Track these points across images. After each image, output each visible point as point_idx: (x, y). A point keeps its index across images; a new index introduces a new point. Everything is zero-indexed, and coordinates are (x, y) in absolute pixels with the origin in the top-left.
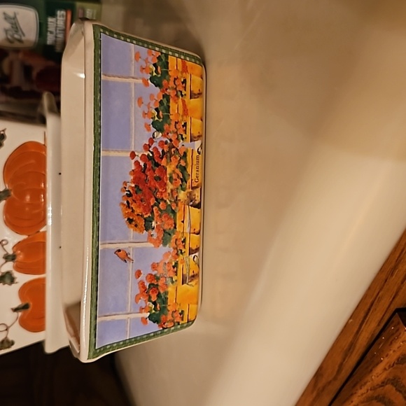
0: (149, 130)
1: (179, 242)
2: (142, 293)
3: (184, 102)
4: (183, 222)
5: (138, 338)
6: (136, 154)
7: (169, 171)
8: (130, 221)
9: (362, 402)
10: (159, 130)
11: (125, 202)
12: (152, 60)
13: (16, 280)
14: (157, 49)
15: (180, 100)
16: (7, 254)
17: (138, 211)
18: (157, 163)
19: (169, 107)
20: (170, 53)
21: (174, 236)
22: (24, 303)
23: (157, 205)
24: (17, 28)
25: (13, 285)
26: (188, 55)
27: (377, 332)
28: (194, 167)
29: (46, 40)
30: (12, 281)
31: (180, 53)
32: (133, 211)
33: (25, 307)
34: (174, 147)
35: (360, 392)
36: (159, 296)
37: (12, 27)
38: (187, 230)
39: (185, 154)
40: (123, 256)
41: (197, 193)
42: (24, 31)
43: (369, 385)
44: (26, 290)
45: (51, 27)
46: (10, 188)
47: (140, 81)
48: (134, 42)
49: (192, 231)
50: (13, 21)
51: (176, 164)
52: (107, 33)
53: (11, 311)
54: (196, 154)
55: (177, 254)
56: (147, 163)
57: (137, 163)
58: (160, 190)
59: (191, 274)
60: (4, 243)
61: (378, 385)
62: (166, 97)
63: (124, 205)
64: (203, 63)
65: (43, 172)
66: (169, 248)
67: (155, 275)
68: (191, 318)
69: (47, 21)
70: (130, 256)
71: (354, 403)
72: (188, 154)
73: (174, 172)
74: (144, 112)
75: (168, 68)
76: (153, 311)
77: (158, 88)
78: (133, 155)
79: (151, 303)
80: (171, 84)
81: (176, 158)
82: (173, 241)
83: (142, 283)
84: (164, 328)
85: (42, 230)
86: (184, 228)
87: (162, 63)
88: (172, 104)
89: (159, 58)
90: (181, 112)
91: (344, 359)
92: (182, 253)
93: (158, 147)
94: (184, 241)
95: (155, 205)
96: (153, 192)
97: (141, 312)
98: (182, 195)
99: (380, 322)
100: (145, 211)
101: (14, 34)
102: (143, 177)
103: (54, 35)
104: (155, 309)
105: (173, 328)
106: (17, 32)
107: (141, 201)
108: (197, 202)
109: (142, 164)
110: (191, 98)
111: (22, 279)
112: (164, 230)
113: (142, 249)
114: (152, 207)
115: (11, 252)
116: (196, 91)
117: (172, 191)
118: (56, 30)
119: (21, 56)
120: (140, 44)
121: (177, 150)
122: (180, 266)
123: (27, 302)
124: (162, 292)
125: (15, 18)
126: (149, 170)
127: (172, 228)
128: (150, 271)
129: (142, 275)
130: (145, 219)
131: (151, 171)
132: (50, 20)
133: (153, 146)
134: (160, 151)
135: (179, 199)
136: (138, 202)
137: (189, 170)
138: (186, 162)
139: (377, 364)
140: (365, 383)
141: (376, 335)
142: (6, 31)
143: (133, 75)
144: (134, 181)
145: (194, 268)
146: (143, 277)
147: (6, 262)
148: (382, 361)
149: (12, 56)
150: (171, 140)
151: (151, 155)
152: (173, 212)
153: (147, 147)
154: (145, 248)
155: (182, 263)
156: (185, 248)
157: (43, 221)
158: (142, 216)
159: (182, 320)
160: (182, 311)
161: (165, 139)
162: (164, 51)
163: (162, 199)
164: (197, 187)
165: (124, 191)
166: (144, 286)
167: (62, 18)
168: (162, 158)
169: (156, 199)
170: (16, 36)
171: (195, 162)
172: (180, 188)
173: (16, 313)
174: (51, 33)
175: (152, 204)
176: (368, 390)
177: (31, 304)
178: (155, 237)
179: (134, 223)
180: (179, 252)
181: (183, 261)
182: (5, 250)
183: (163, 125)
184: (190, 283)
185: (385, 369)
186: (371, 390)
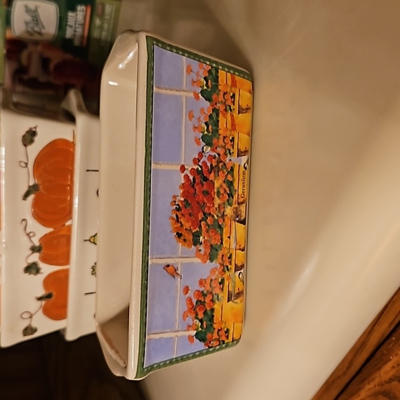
0: (198, 144)
1: (226, 259)
2: (190, 310)
3: (232, 116)
4: (229, 237)
5: (185, 357)
6: (186, 167)
7: (217, 185)
8: (179, 235)
9: (369, 396)
10: (208, 144)
11: (175, 216)
12: (203, 74)
13: (42, 271)
14: (208, 63)
15: (229, 114)
16: (34, 245)
17: (187, 225)
18: (206, 177)
19: (218, 121)
20: (220, 67)
21: (220, 253)
22: (48, 293)
23: (205, 219)
24: (37, 21)
25: (38, 275)
26: (238, 71)
27: (388, 333)
28: (241, 182)
29: (65, 34)
30: (38, 271)
31: (230, 68)
32: (182, 225)
33: (48, 296)
34: (221, 162)
35: (368, 387)
36: (205, 313)
37: (33, 20)
38: (233, 246)
39: (232, 169)
40: (171, 271)
41: (243, 208)
42: (45, 24)
43: (377, 381)
44: (50, 281)
45: (71, 21)
46: (39, 183)
47: (192, 95)
48: (186, 55)
49: (238, 247)
50: (34, 14)
51: (224, 179)
52: (160, 45)
53: (36, 300)
54: (242, 169)
55: (224, 271)
56: (196, 177)
57: (186, 177)
58: (208, 204)
59: (237, 291)
60: (31, 235)
61: (385, 381)
62: (216, 111)
63: (173, 218)
64: (251, 78)
65: (71, 168)
66: (216, 264)
67: (203, 292)
68: (236, 337)
69: (67, 15)
70: (179, 272)
71: (361, 397)
72: (235, 169)
73: (221, 186)
74: (194, 126)
75: (218, 82)
76: (200, 329)
77: (208, 102)
78: (183, 169)
79: (198, 321)
80: (221, 98)
81: (224, 173)
82: (220, 257)
83: (190, 300)
84: (210, 347)
85: (68, 223)
86: (230, 244)
87: (212, 77)
88: (221, 118)
89: (210, 72)
90: (229, 126)
91: (355, 357)
92: (228, 270)
93: (207, 161)
94: (230, 257)
95: (203, 220)
96: (201, 206)
97: (188, 330)
98: (229, 211)
99: (391, 324)
100: (192, 225)
101: (33, 27)
102: (192, 191)
103: (73, 29)
104: (202, 327)
105: (218, 347)
106: (37, 24)
107: (190, 215)
108: (243, 218)
109: (191, 178)
110: (239, 113)
111: (47, 269)
112: (211, 246)
113: (191, 264)
114: (200, 221)
115: (37, 244)
116: (244, 106)
117: (219, 206)
118: (75, 24)
119: (39, 48)
120: (192, 56)
121: (225, 165)
122: (226, 283)
123: (50, 291)
124: (208, 309)
125: (36, 11)
126: (198, 184)
127: (219, 243)
128: (197, 287)
129: (190, 292)
130: (193, 234)
131: (200, 185)
132: (70, 14)
133: (202, 161)
134: (209, 165)
135: (225, 214)
136: (187, 216)
137: (236, 185)
138: (233, 176)
139: (387, 362)
140: (374, 379)
141: (386, 335)
142: (27, 23)
143: (184, 88)
144: (183, 195)
145: (239, 285)
146: (190, 294)
147: (33, 253)
148: (390, 360)
149: (31, 48)
150: (219, 155)
151: (200, 169)
152: (220, 227)
153: (196, 161)
154: (193, 263)
155: (228, 280)
156: (231, 264)
157: (69, 215)
158: (190, 230)
159: (228, 339)
160: (228, 330)
161: (213, 154)
162: (214, 65)
163: (210, 214)
164: (242, 203)
165: (173, 205)
166: (191, 303)
167: (81, 13)
168: (210, 173)
169: (204, 214)
170: (36, 29)
171: (241, 177)
172: (227, 203)
173: (40, 302)
174: (71, 27)
175: (200, 218)
176: (375, 386)
177: (54, 293)
178: (202, 253)
179: (182, 238)
180: (225, 269)
181: (229, 278)
182: (32, 241)
183: (212, 139)
184: (236, 301)
185: (393, 367)
186: (378, 385)
